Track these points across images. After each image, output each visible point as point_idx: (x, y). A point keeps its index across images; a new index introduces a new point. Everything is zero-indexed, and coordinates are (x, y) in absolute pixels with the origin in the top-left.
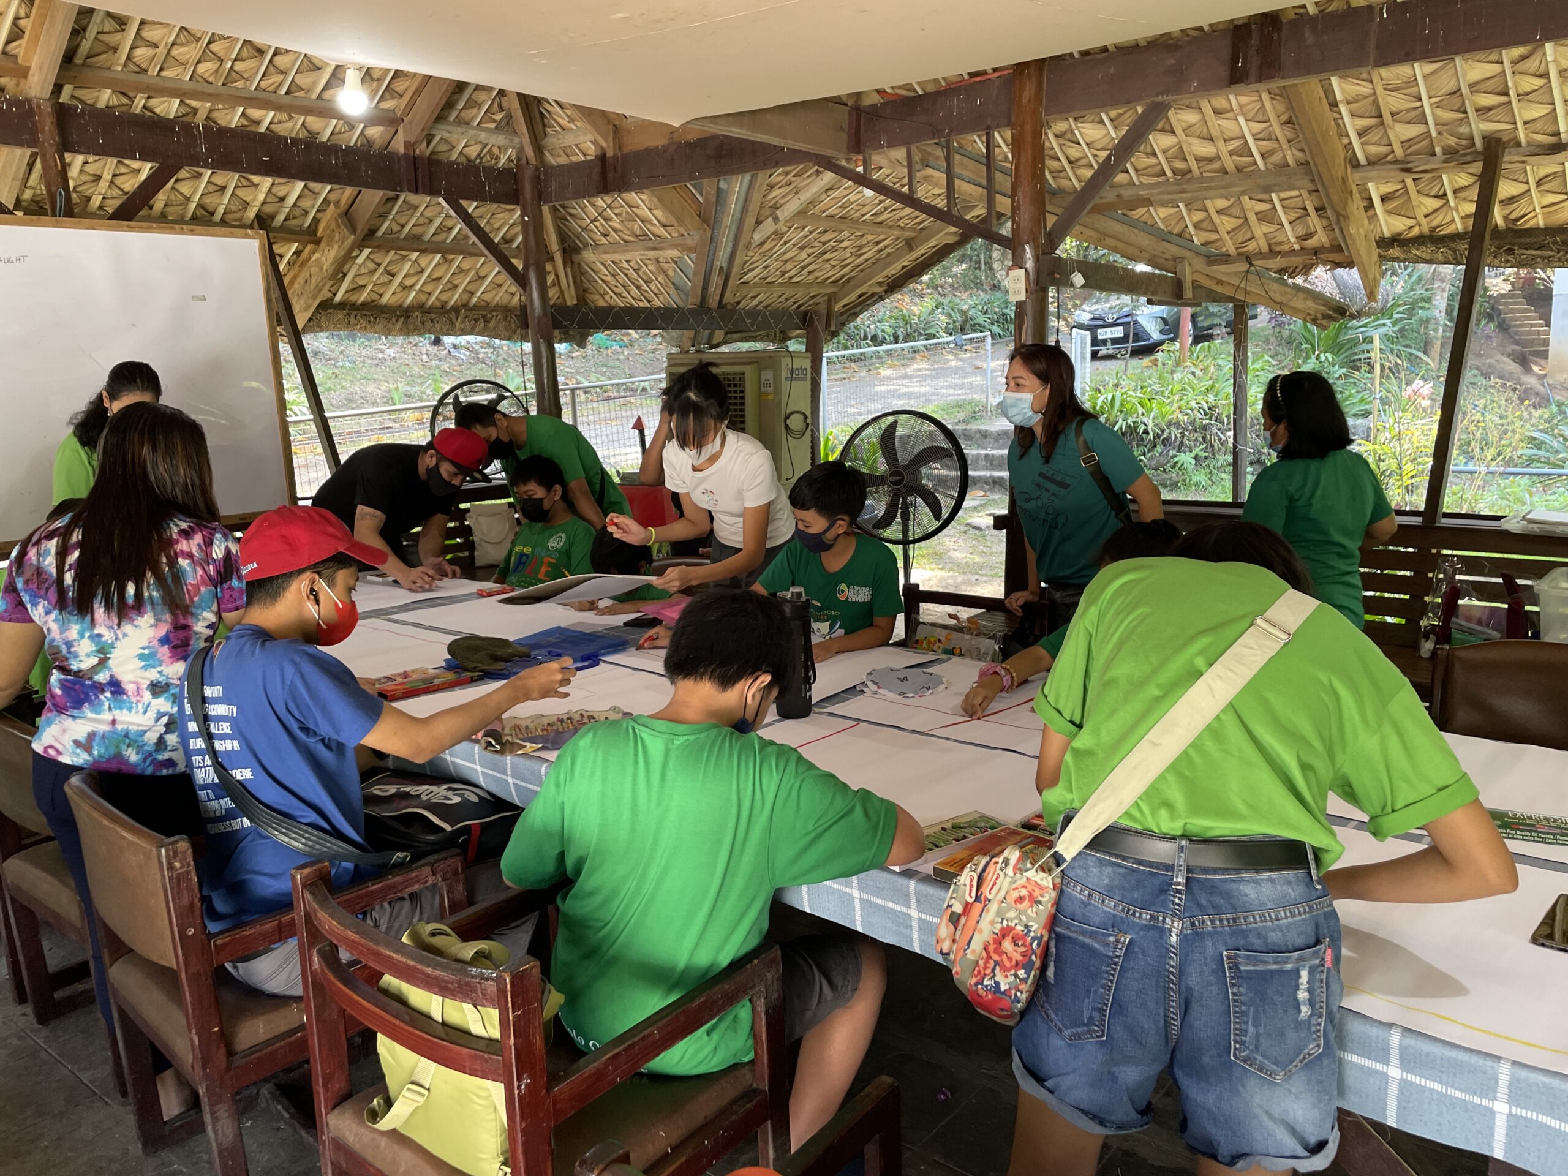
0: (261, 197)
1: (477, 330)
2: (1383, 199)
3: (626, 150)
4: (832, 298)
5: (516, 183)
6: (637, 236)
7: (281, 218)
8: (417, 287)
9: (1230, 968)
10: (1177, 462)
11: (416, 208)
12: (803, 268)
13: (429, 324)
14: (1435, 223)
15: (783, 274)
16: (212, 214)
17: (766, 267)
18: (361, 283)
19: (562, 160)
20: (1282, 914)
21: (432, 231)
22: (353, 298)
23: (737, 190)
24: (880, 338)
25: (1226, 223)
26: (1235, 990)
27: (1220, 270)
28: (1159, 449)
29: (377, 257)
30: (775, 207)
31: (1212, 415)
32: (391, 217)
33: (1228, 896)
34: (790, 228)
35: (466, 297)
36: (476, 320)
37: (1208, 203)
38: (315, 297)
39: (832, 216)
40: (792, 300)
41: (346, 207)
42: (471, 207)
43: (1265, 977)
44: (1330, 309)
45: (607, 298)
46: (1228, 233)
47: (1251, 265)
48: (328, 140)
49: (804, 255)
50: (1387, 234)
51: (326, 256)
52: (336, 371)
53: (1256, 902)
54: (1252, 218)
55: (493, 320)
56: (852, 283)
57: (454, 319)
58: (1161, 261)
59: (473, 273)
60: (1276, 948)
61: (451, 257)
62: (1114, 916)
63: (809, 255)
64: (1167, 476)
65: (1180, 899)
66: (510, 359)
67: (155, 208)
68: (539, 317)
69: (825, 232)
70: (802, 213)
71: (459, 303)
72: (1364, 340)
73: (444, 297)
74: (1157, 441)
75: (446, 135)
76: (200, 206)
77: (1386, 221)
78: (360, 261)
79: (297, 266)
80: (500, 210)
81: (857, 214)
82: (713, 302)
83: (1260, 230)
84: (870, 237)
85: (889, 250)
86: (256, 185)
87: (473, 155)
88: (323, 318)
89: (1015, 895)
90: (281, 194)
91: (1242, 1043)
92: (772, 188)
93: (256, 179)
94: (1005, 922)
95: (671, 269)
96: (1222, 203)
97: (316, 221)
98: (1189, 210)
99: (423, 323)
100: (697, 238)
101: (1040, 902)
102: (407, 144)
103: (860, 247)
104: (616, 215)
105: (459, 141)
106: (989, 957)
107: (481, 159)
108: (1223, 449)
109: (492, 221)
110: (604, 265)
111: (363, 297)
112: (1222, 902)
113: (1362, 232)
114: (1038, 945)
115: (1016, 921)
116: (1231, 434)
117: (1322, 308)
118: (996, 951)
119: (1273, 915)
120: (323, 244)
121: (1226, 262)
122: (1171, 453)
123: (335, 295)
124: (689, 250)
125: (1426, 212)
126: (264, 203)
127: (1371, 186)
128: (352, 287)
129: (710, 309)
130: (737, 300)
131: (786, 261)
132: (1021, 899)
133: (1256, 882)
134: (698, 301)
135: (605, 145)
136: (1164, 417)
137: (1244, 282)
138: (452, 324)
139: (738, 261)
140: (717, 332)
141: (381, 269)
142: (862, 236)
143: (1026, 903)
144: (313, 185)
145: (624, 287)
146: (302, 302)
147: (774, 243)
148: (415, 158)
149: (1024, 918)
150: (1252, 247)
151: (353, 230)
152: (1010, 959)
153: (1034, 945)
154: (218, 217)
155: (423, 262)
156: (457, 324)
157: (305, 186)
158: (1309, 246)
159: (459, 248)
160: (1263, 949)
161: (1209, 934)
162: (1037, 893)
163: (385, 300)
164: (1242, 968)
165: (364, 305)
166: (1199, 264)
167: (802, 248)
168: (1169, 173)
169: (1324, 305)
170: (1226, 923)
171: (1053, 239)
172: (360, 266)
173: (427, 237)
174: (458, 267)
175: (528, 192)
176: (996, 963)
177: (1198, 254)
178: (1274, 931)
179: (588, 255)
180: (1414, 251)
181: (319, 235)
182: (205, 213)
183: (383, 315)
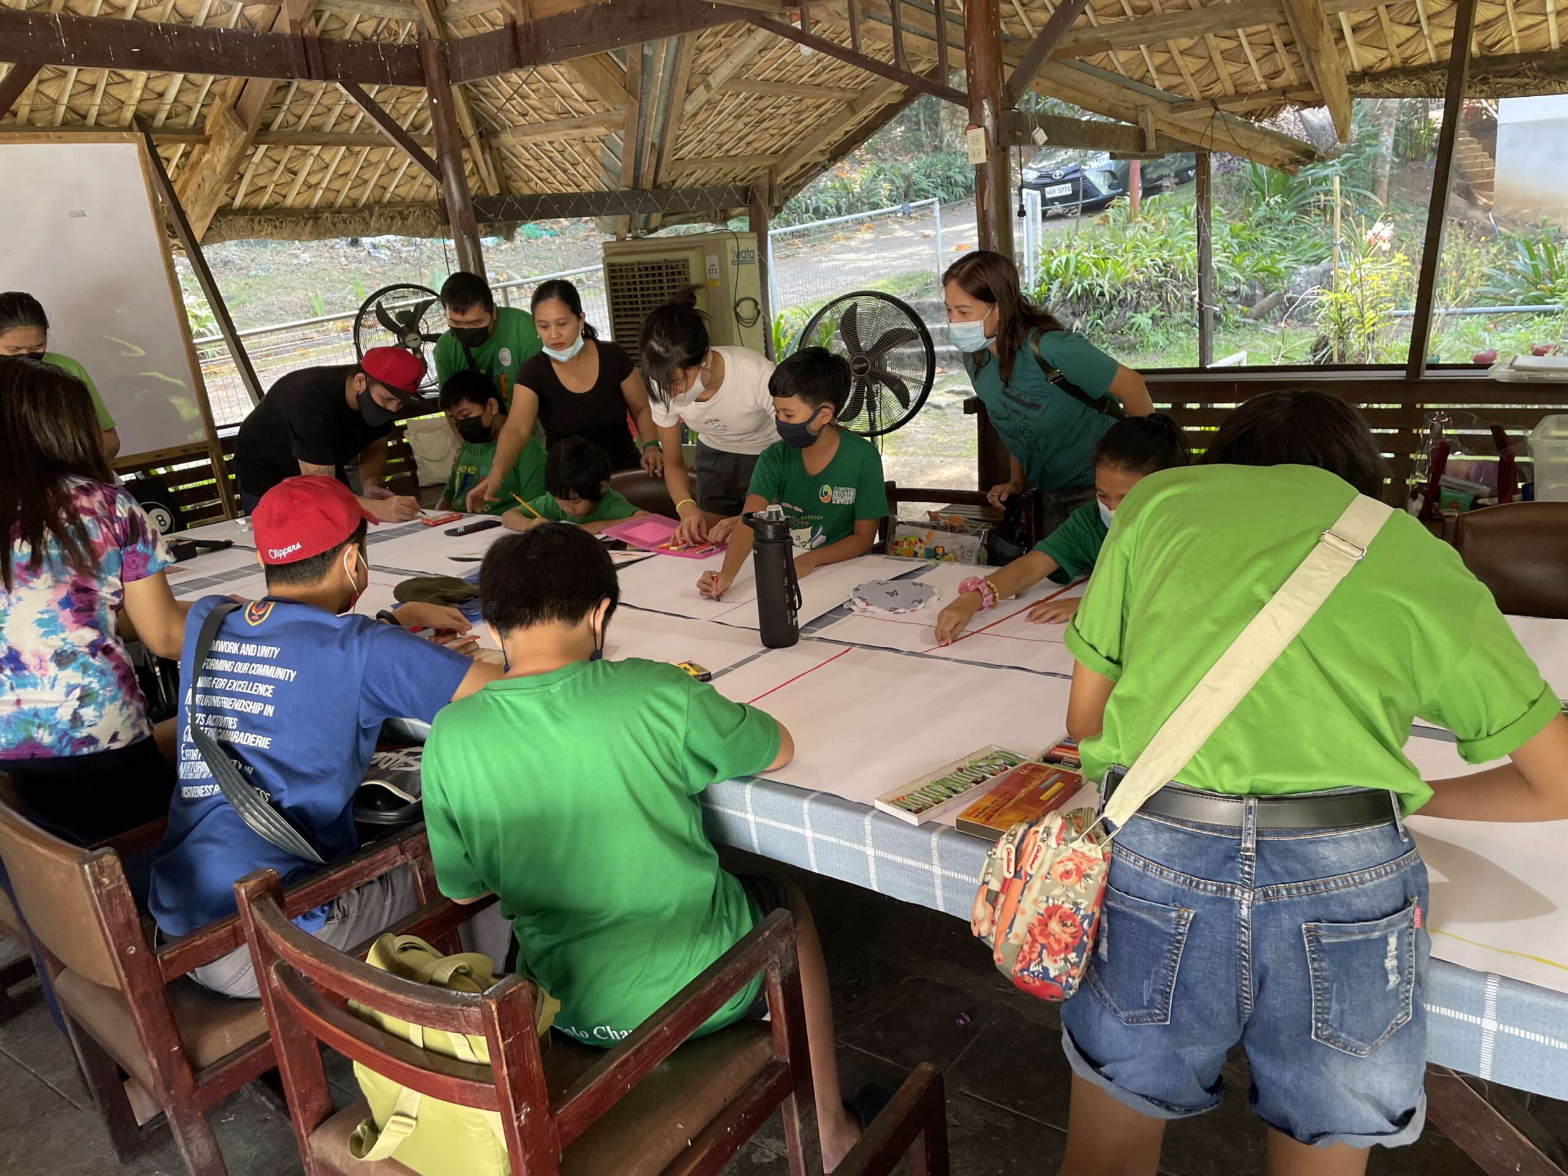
0: (137, 94)
1: (394, 228)
2: (1354, 30)
3: (538, 16)
4: (773, 171)
5: (420, 61)
6: (559, 114)
7: (162, 116)
8: (324, 185)
9: (1310, 942)
10: (1133, 324)
11: (312, 96)
12: (741, 139)
13: (341, 226)
14: (1407, 54)
15: (720, 147)
16: (85, 117)
17: (701, 141)
18: (261, 184)
19: (469, 32)
20: (1367, 876)
21: (333, 121)
22: (254, 201)
23: (663, 55)
24: (822, 210)
25: (1189, 65)
26: (1316, 965)
27: (1184, 117)
28: (1115, 311)
29: (276, 154)
30: (706, 73)
31: (1167, 272)
32: (285, 108)
33: (1303, 859)
34: (723, 96)
35: (378, 192)
36: (392, 218)
37: (1171, 43)
38: (211, 203)
39: (768, 80)
40: (731, 175)
41: (234, 99)
42: (372, 91)
43: (1350, 949)
44: (1298, 152)
45: (532, 184)
46: (1192, 75)
47: (1216, 109)
48: (205, 24)
49: (740, 125)
50: (1358, 68)
51: (218, 157)
52: (250, 281)
53: (1337, 865)
54: (1217, 58)
55: (411, 216)
56: (794, 153)
57: (368, 218)
58: (1122, 110)
59: (383, 165)
60: (1362, 916)
61: (357, 149)
62: (1176, 889)
63: (746, 125)
64: (1125, 339)
65: (1250, 866)
66: (435, 257)
67: (19, 115)
68: (460, 211)
69: (761, 98)
70: (735, 78)
71: (371, 200)
72: (1313, 182)
73: (354, 194)
74: (1113, 302)
75: (336, 10)
76: (69, 109)
77: (1357, 53)
78: (256, 159)
79: (187, 169)
80: (405, 93)
81: (794, 76)
82: (647, 182)
83: (1226, 70)
84: (810, 101)
85: (830, 114)
86: (129, 81)
87: (369, 32)
88: (224, 226)
89: (1061, 869)
90: (159, 89)
91: (1325, 1022)
92: (701, 51)
93: (129, 74)
94: (1051, 901)
95: (598, 148)
96: (1185, 43)
97: (202, 117)
98: (1151, 52)
99: (335, 225)
100: (623, 112)
101: (1089, 876)
102: (293, 24)
103: (800, 113)
104: (533, 91)
105: (351, 16)
106: (1034, 941)
107: (378, 35)
108: (1179, 306)
109: (397, 106)
110: (526, 149)
111: (265, 199)
112: (1299, 867)
113: (1333, 67)
114: (1090, 924)
115: (1064, 899)
116: (1196, 292)
117: (1289, 152)
118: (1042, 933)
119: (1356, 877)
120: (212, 143)
121: (1191, 108)
122: (1128, 315)
123: (233, 199)
124: (616, 126)
125: (1398, 41)
126: (141, 101)
127: (1342, 15)
128: (251, 189)
129: (644, 191)
130: (672, 178)
131: (722, 133)
132: (1067, 874)
133: (1336, 842)
134: (631, 182)
135: (513, 12)
136: (1119, 276)
137: (1209, 129)
138: (367, 224)
139: (670, 136)
140: (654, 215)
141: (281, 167)
142: (801, 100)
143: (1074, 878)
144: (193, 77)
145: (549, 171)
146: (197, 210)
147: (709, 113)
148: (304, 39)
149: (1072, 895)
150: (1217, 89)
151: (244, 125)
152: (1058, 941)
153: (1085, 925)
154: (91, 120)
155: (327, 156)
156: (372, 224)
157: (185, 78)
158: (1277, 86)
159: (364, 138)
160: (1349, 918)
161: (1285, 904)
162: (1084, 866)
163: (289, 202)
164: (1324, 941)
165: (267, 208)
166: (1162, 111)
167: (738, 117)
168: (1129, 12)
169: (1291, 149)
170: (1304, 891)
171: (1012, 93)
172: (258, 165)
173: (328, 128)
174: (366, 159)
175: (434, 71)
176: (1043, 946)
177: (1160, 100)
178: (1359, 896)
179: (507, 139)
180: (1386, 86)
181: (207, 133)
182: (77, 117)
183: (289, 219)
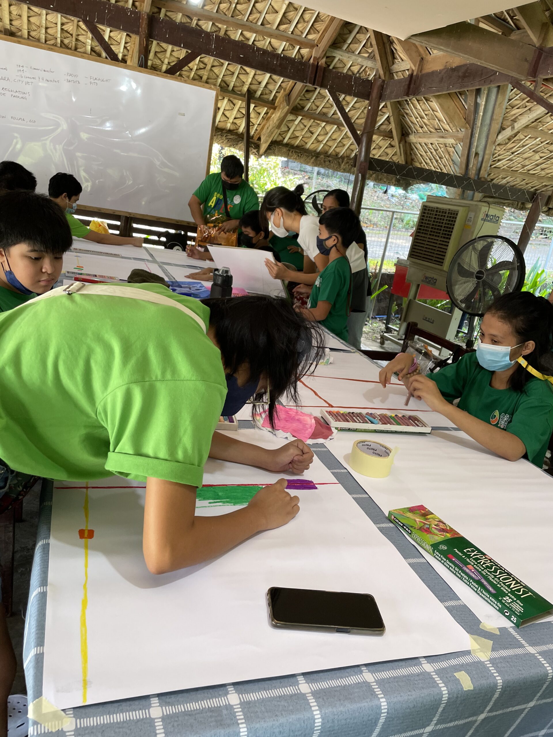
0: (250, 80)
3: (423, 72)
5: (371, 88)
7: (259, 93)
12: (537, 165)
16: (228, 86)
17: (510, 160)
18: (297, 135)
21: (332, 112)
22: (292, 142)
29: (305, 122)
30: (514, 121)
38: (269, 136)
40: (531, 185)
41: (289, 91)
42: (342, 97)
45: (422, 165)
48: (282, 53)
57: (341, 163)
61: (342, 128)
68: (362, 162)
75: (341, 58)
76: (223, 80)
78: (296, 122)
79: (265, 119)
82: (472, 173)
86: (247, 74)
87: (356, 71)
90: (259, 80)
93: (248, 69)
95: (452, 151)
97: (275, 97)
100: (464, 132)
102: (315, 59)
104: (426, 115)
105: (348, 62)
107: (360, 74)
110: (421, 145)
111: (297, 142)
120: (276, 110)
123: (284, 139)
124: (461, 140)
126: (250, 84)
128: (292, 136)
130: (492, 178)
131: (525, 158)
134: (463, 172)
135: (414, 68)
139: (488, 151)
141: (307, 129)
144: (274, 77)
146: (264, 138)
148: (317, 66)
154: (231, 88)
157: (270, 77)
165: (297, 147)
167: (536, 152)
172: (297, 125)
173: (330, 115)
175: (375, 93)
181: (276, 105)
182: (225, 85)
183: (305, 154)
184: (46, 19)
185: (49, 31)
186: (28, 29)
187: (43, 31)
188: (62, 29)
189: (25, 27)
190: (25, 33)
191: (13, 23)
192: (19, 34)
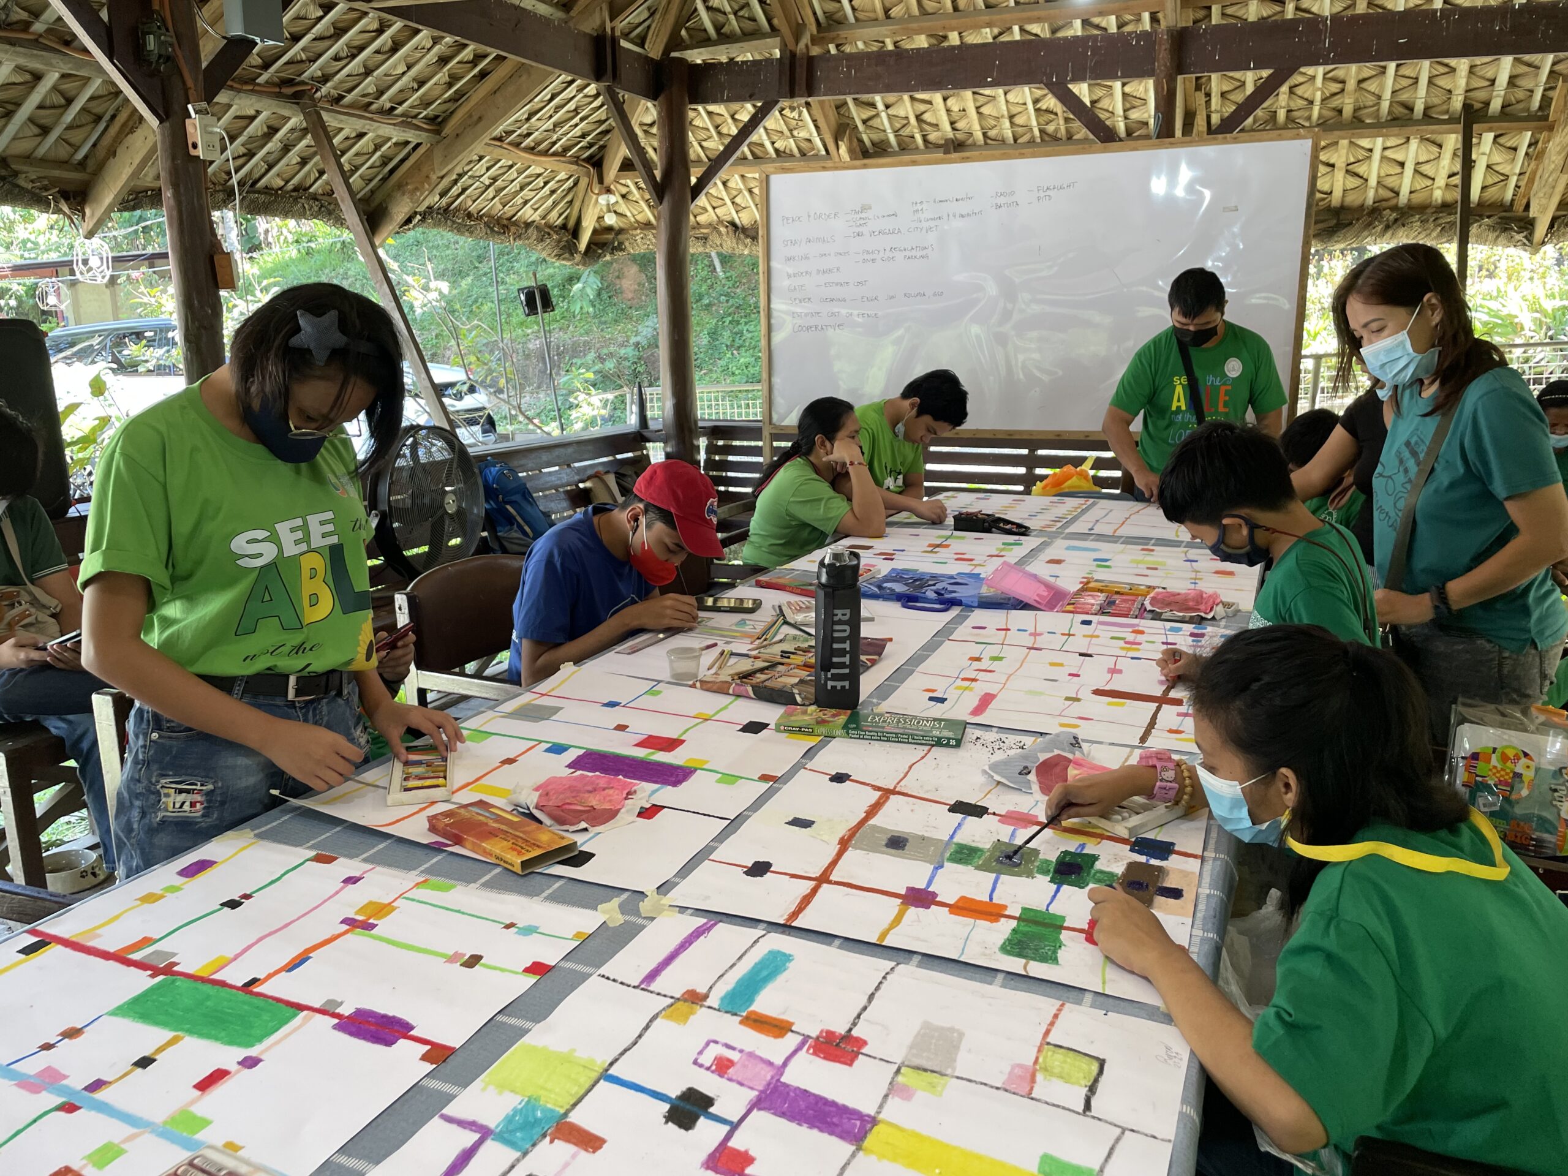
0: (1464, 82)
7: (1496, 104)
16: (1411, 110)
38: (1548, 196)
76: (1394, 102)
86: (1454, 70)
90: (1487, 75)
97: (1545, 102)
120: (1556, 130)
126: (1468, 91)
154: (1419, 113)
157: (1517, 60)
181: (1551, 118)
182: (1403, 111)
184: (1007, 101)
185: (1019, 120)
186: (982, 128)
187: (1007, 124)
188: (1037, 110)
189: (976, 127)
190: (978, 135)
191: (959, 125)
192: (970, 141)
